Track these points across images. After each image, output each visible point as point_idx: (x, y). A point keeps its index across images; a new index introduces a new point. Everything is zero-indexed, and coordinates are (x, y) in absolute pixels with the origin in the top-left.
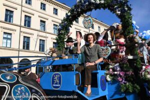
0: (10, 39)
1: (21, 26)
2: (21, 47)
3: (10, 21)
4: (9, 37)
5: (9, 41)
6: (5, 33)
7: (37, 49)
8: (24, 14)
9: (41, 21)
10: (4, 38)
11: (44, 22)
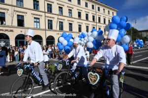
0: (39, 22)
1: (45, 13)
2: (47, 28)
3: (37, 9)
4: (38, 21)
5: (38, 24)
6: (35, 18)
7: (58, 29)
8: (46, 3)
9: (59, 7)
10: (35, 22)
11: (62, 8)
